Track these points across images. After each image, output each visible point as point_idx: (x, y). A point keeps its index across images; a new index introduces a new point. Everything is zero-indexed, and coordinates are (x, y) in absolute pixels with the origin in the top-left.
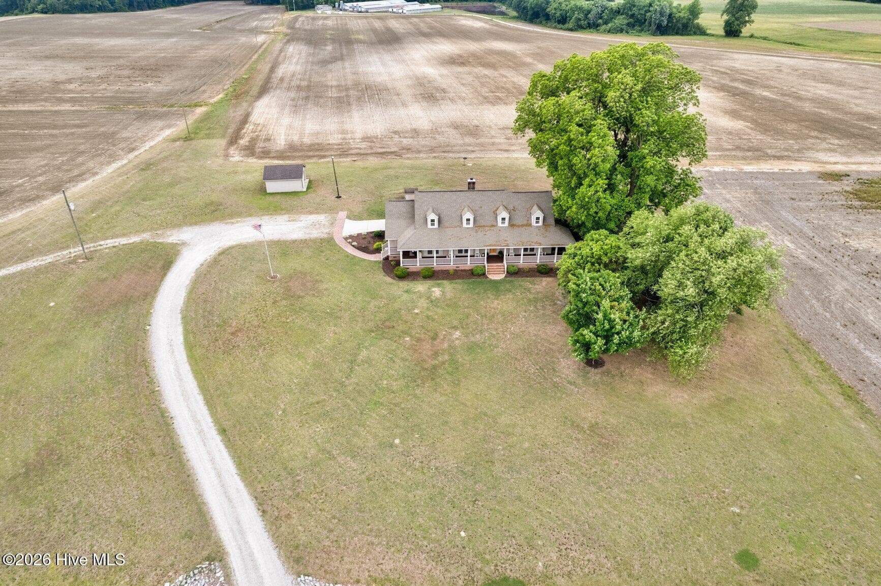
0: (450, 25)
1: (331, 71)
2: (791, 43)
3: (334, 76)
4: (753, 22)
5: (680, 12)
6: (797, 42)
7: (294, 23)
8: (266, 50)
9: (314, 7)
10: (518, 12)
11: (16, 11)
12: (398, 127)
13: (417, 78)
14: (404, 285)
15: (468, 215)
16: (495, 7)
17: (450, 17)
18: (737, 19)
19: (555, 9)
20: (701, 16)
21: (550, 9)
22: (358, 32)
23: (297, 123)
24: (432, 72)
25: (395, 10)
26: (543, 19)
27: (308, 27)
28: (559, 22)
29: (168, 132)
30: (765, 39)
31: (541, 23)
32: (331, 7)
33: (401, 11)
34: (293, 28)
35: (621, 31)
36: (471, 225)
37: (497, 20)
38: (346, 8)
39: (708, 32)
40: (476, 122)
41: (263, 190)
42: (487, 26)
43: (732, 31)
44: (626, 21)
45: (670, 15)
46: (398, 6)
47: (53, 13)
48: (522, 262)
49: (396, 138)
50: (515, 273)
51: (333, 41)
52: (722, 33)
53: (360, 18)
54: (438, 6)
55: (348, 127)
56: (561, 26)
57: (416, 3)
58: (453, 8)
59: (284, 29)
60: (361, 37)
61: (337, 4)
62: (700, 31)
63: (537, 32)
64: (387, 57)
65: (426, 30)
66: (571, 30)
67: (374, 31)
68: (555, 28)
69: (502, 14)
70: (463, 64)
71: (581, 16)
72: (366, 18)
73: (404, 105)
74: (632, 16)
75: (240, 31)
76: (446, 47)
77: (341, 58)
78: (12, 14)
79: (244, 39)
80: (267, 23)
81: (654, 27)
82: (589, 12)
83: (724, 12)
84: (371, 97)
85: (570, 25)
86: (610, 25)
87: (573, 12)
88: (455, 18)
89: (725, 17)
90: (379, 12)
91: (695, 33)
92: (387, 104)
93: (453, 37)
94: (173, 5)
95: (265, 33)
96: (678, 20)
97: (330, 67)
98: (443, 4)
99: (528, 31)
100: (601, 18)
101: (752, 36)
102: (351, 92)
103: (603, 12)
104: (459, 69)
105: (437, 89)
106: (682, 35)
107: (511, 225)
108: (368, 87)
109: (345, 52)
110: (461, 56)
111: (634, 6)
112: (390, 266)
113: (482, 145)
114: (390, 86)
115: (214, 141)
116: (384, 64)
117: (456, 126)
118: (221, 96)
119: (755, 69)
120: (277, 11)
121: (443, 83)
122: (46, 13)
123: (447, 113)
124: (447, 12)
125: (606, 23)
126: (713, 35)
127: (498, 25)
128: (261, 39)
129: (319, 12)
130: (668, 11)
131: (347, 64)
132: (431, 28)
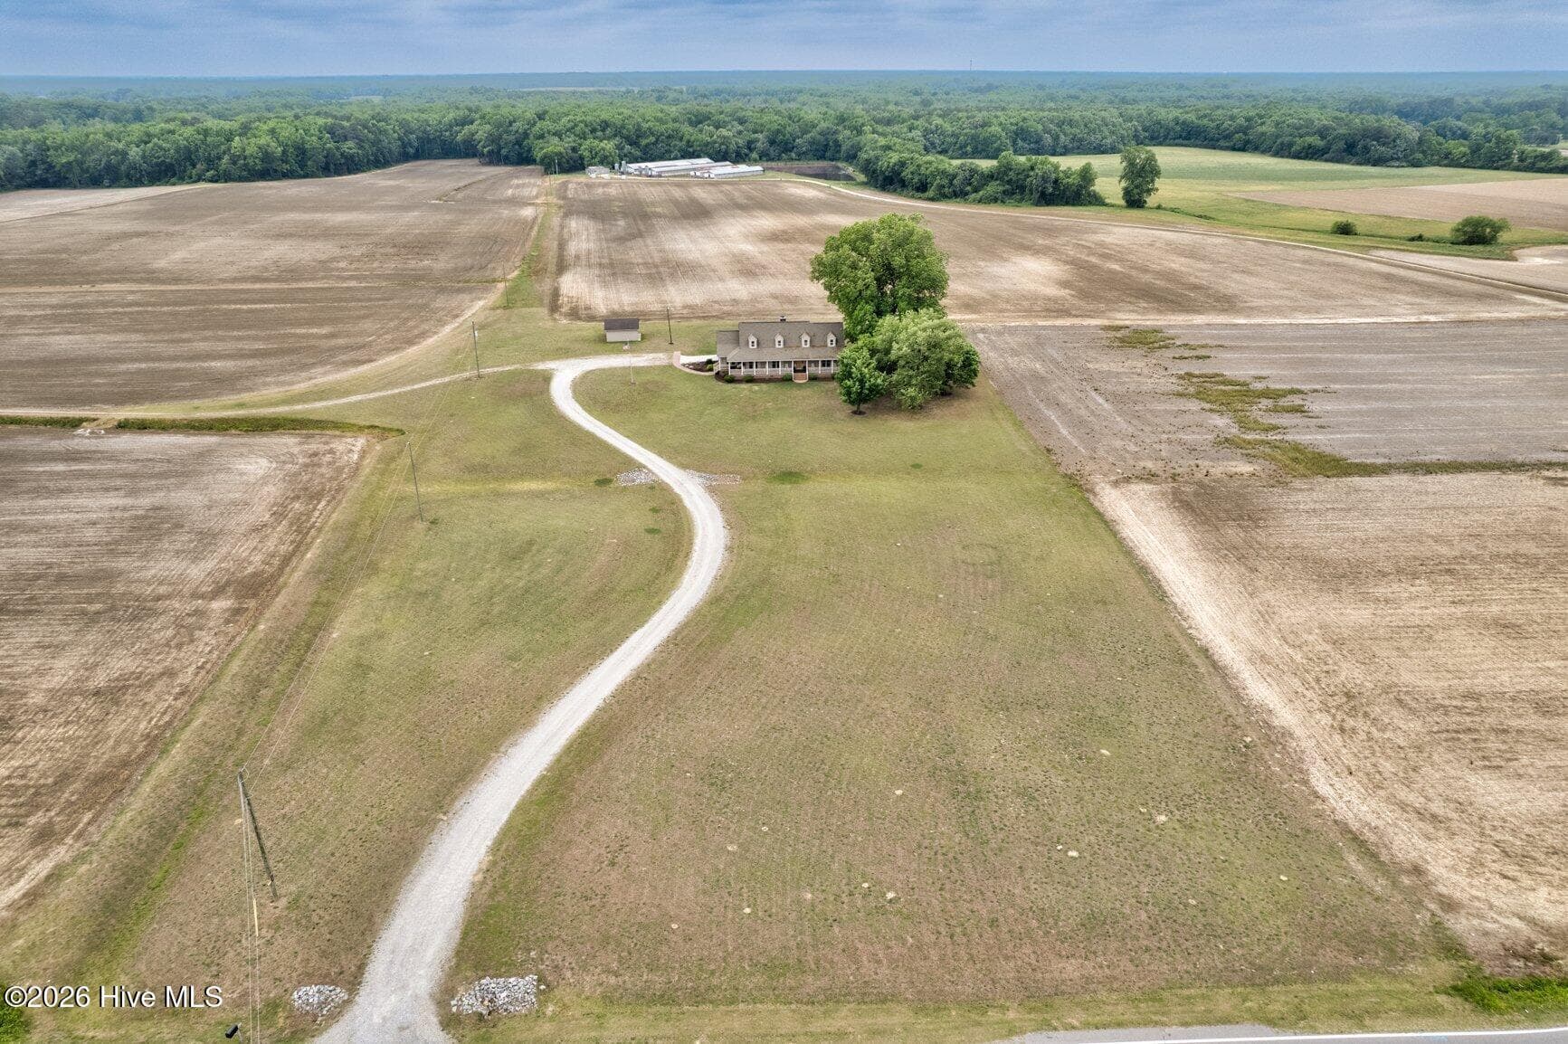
0: (774, 194)
1: (631, 248)
2: (1200, 217)
3: (636, 253)
4: (1157, 190)
5: (1068, 177)
6: (1208, 214)
7: (565, 191)
8: (542, 226)
9: (584, 169)
10: (867, 176)
11: (173, 180)
12: (717, 298)
13: (734, 255)
14: (730, 386)
15: (779, 338)
16: (838, 168)
17: (775, 184)
18: (1137, 187)
19: (912, 173)
20: (1097, 181)
21: (906, 174)
22: (653, 204)
23: (612, 295)
24: (749, 248)
25: (698, 174)
26: (897, 185)
27: (586, 197)
28: (918, 190)
29: (481, 303)
30: (1173, 210)
31: (895, 191)
32: (608, 170)
33: (706, 175)
34: (564, 198)
35: (996, 200)
36: (782, 346)
37: (838, 187)
38: (630, 170)
39: (1107, 201)
40: (796, 293)
41: (603, 340)
42: (822, 195)
43: (1134, 200)
44: (1001, 189)
45: (1056, 181)
46: (702, 168)
47: (226, 182)
48: (820, 370)
49: (716, 306)
50: (813, 379)
51: (625, 215)
52: (1123, 202)
53: (652, 184)
54: (759, 168)
55: (665, 297)
56: (920, 195)
57: (728, 163)
58: (779, 170)
59: (553, 200)
60: (659, 210)
61: (617, 165)
62: (1096, 200)
63: (886, 203)
64: (696, 234)
65: (743, 201)
66: (932, 199)
67: (676, 203)
68: (913, 197)
69: (849, 178)
70: (787, 241)
71: (945, 182)
72: (659, 184)
73: (721, 279)
74: (1009, 182)
75: (495, 202)
76: (768, 222)
77: (640, 235)
78: (167, 183)
79: (506, 212)
80: (526, 192)
81: (1036, 196)
82: (955, 176)
83: (1122, 177)
84: (684, 274)
85: (931, 193)
86: (981, 193)
87: (934, 177)
88: (782, 184)
89: (1124, 184)
90: (675, 176)
91: (1090, 203)
92: (702, 279)
93: (776, 209)
94: (378, 168)
95: (530, 204)
96: (1068, 186)
97: (629, 244)
98: (765, 164)
99: (875, 202)
100: (970, 184)
101: (1159, 207)
102: (662, 269)
103: (972, 176)
104: (781, 246)
105: (756, 265)
106: (1073, 205)
107: (812, 346)
108: (679, 265)
109: (642, 228)
110: (785, 232)
111: (1011, 170)
112: (721, 377)
113: (799, 310)
114: (704, 263)
115: (534, 310)
116: (693, 241)
117: (775, 297)
118: (516, 273)
119: (1125, 243)
120: (531, 174)
121: (762, 259)
122: (216, 181)
123: (765, 287)
124: (772, 177)
125: (976, 190)
126: (1113, 206)
127: (837, 194)
128: (528, 212)
129: (593, 176)
130: (1053, 176)
131: (649, 242)
132: (749, 198)
